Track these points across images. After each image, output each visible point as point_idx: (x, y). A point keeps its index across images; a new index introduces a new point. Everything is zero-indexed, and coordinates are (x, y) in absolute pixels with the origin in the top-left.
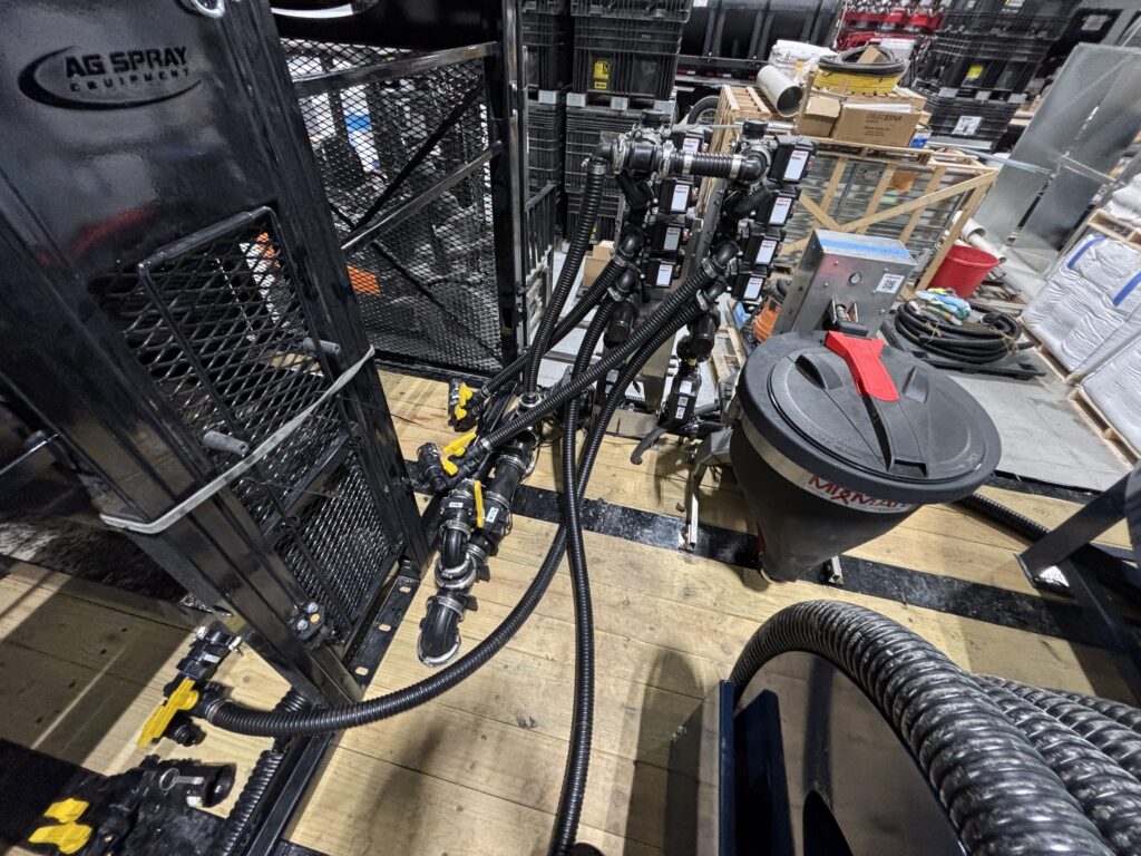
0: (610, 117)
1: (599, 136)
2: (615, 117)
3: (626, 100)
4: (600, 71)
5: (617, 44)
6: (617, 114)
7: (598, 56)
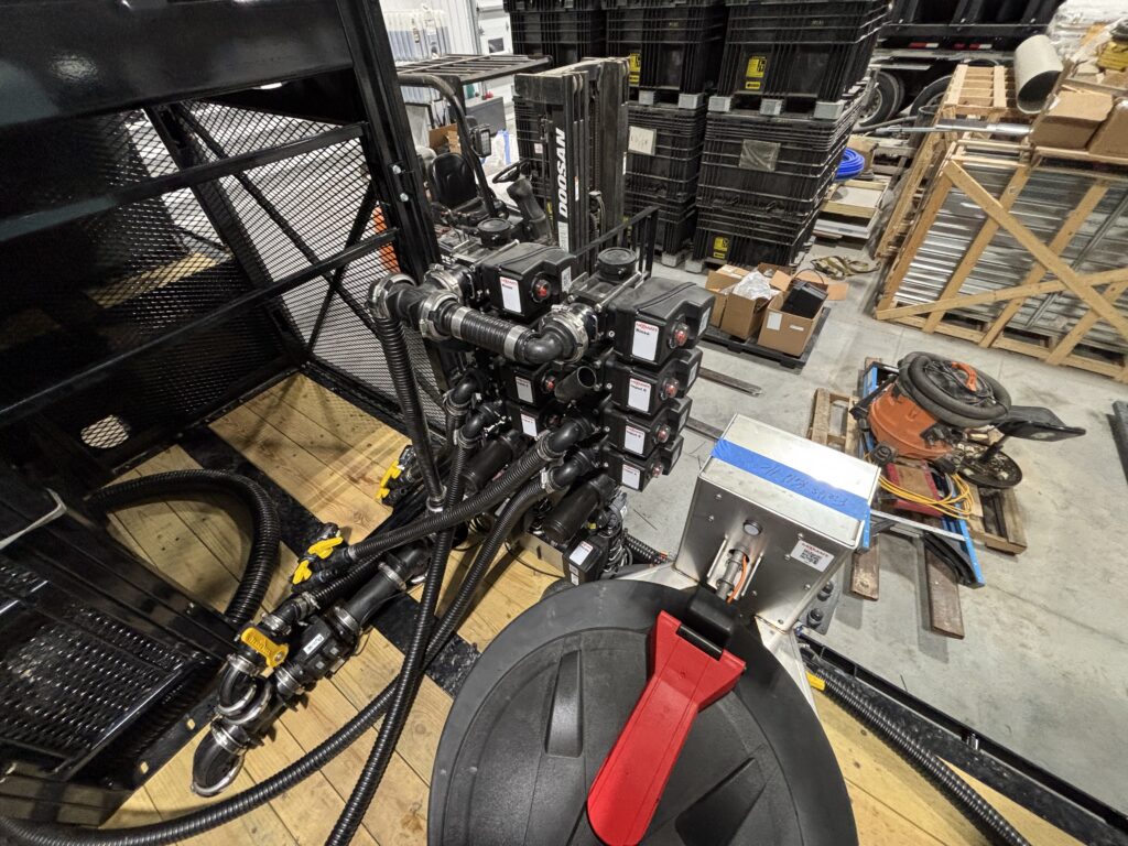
0: (757, 123)
1: (740, 145)
2: (763, 123)
3: (779, 102)
4: (755, 68)
5: (778, 35)
6: (766, 119)
7: (753, 51)
